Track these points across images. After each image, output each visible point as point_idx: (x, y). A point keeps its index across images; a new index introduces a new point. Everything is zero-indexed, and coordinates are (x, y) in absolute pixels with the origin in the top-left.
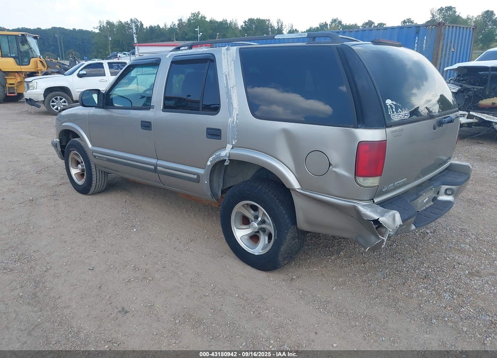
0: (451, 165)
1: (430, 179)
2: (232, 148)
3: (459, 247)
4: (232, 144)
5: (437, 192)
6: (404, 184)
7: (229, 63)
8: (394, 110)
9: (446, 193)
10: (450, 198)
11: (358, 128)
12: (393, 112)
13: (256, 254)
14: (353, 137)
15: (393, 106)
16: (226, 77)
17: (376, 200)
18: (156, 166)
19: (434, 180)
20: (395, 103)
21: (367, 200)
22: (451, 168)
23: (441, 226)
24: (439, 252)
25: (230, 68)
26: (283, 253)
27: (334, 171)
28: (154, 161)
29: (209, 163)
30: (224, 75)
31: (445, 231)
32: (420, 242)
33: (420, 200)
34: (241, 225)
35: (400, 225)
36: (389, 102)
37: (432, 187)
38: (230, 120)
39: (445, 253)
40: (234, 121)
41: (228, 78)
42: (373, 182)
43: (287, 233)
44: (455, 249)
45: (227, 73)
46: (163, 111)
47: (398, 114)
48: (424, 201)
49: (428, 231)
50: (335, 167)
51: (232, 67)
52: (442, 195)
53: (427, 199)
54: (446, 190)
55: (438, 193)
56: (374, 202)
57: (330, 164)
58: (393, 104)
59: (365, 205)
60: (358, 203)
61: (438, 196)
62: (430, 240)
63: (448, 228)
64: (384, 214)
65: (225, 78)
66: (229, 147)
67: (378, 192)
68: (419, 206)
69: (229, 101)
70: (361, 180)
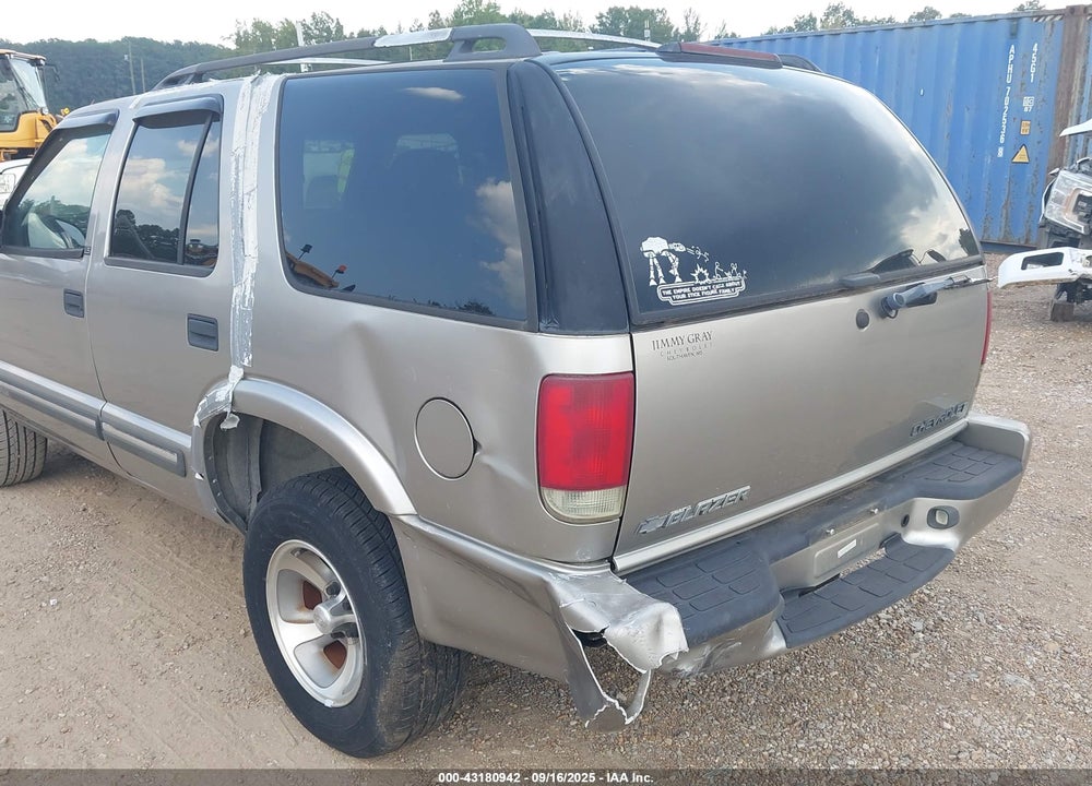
0: (969, 428)
1: (882, 477)
2: (243, 379)
3: (997, 684)
4: (244, 367)
5: (902, 518)
6: (743, 505)
7: (251, 122)
8: (674, 271)
9: (932, 520)
10: (947, 539)
11: (539, 331)
12: (670, 279)
13: (329, 703)
14: (528, 358)
15: (672, 258)
16: (237, 161)
17: (622, 562)
18: (100, 418)
19: (893, 481)
20: (681, 248)
21: (590, 563)
22: (969, 439)
23: (963, 605)
24: (929, 699)
25: (250, 134)
26: (386, 710)
27: (489, 467)
28: (96, 404)
29: (196, 422)
30: (233, 159)
31: (969, 626)
32: (881, 662)
33: (818, 551)
34: (300, 609)
35: (680, 652)
36: (654, 246)
37: (871, 505)
38: (235, 291)
39: (945, 702)
40: (244, 296)
41: (240, 168)
42: (598, 503)
43: (391, 651)
44: (981, 690)
45: (240, 152)
46: (108, 262)
47: (691, 283)
48: (841, 553)
49: (918, 625)
50: (489, 452)
51: (255, 136)
52: (918, 529)
53: (853, 544)
54: (933, 512)
55: (905, 521)
56: (613, 567)
57: (476, 445)
58: (672, 251)
59: (576, 581)
60: (554, 572)
61: (905, 533)
62: (914, 655)
63: (981, 616)
64: (624, 616)
65: (234, 164)
66: (236, 373)
67: (621, 536)
68: (816, 571)
69: (236, 235)
70: (557, 499)
